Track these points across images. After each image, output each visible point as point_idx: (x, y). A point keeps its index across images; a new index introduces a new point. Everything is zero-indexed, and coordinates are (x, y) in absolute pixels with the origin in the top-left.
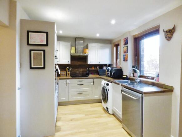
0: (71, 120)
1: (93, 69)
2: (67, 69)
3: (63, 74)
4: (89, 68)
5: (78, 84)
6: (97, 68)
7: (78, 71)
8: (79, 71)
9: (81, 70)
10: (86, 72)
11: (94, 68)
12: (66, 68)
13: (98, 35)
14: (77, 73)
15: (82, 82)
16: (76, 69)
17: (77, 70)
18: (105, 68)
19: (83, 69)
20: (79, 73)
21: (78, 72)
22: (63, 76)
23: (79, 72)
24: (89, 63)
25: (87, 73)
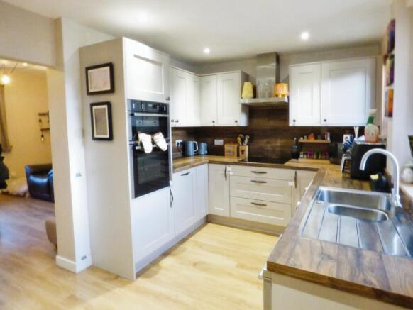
0: (195, 265)
1: (312, 140)
2: (239, 139)
3: (230, 152)
4: (298, 139)
5: (253, 179)
6: (324, 139)
7: (269, 145)
8: (273, 145)
9: (278, 143)
10: (292, 148)
11: (316, 138)
12: (238, 136)
13: (305, 36)
14: (267, 150)
15: (264, 175)
16: (265, 141)
17: (268, 143)
18: (347, 137)
19: (283, 141)
20: (273, 151)
21: (269, 147)
22: (230, 156)
23: (272, 147)
24: (291, 124)
25: (295, 151)
